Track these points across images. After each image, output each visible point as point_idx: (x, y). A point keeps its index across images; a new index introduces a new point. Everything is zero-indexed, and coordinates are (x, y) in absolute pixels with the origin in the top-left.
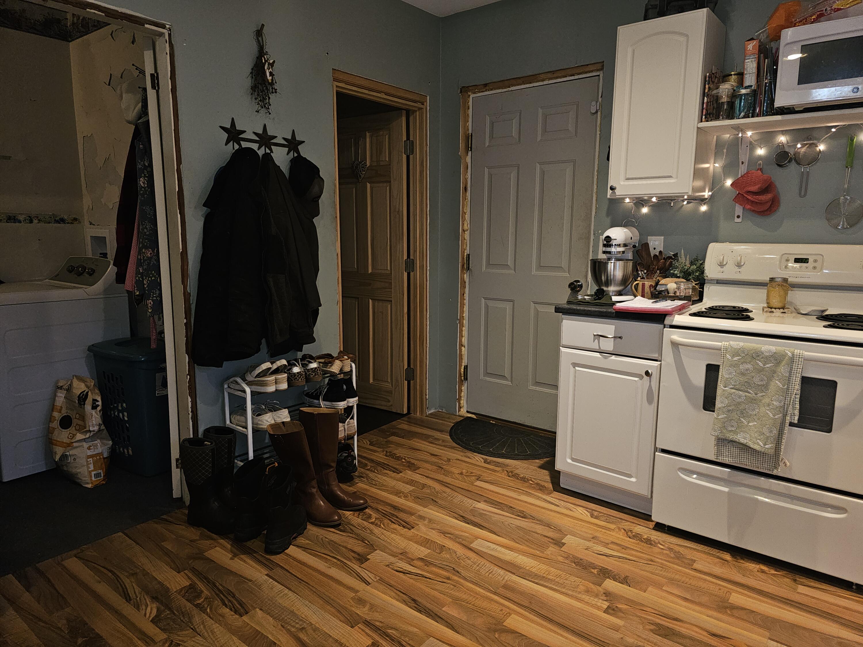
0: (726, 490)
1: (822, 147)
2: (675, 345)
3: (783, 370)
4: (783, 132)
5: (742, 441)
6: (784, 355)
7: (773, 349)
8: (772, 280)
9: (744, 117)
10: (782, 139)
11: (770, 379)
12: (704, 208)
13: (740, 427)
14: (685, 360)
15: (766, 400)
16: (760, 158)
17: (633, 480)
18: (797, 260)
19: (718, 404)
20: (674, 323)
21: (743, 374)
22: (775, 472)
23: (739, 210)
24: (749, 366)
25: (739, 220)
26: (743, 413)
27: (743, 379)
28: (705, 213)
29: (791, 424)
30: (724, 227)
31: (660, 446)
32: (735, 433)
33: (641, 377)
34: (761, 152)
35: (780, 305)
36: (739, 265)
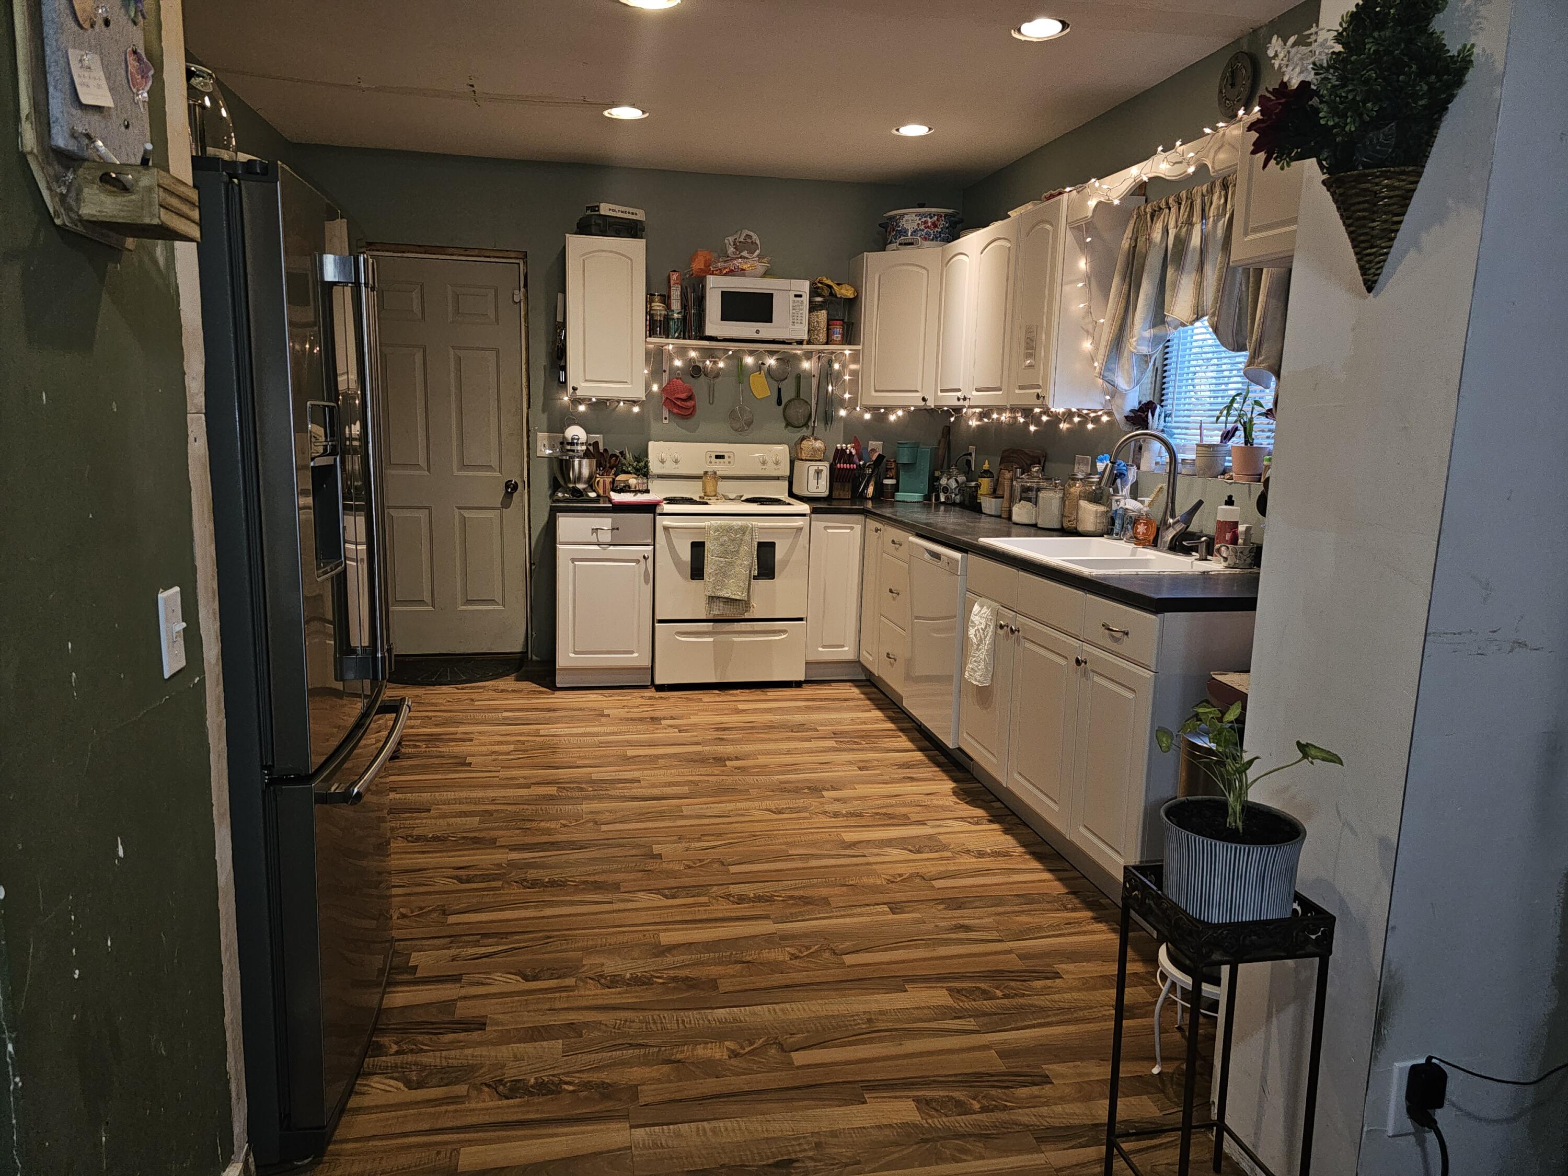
0: (712, 640)
1: (721, 365)
2: (666, 529)
3: (747, 537)
4: (694, 349)
5: (727, 595)
6: (747, 527)
7: (740, 523)
8: (706, 473)
9: (678, 338)
10: (693, 354)
11: (740, 545)
12: (636, 409)
13: (723, 585)
14: (675, 541)
15: (739, 562)
16: (678, 368)
17: (635, 655)
18: (717, 457)
19: (708, 569)
20: (665, 511)
21: (722, 545)
22: (747, 616)
23: (665, 413)
24: (726, 538)
25: (667, 421)
26: (725, 575)
27: (722, 548)
28: (637, 414)
29: (755, 578)
30: (655, 427)
31: (658, 617)
32: (721, 590)
33: (638, 561)
34: (678, 363)
35: (713, 494)
36: (676, 462)
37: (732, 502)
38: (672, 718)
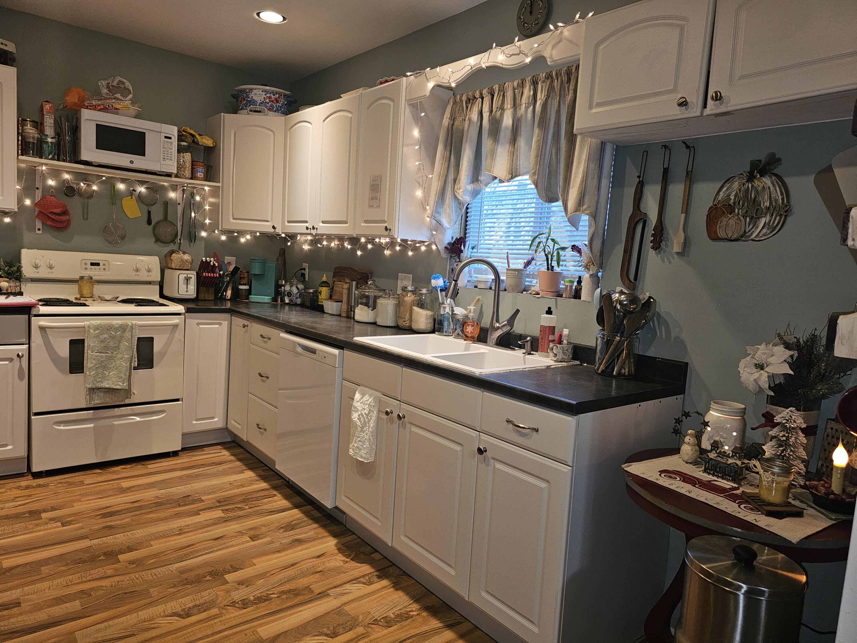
0: (92, 425)
1: (95, 188)
2: (43, 329)
3: (127, 334)
4: (68, 172)
5: (107, 386)
6: (127, 326)
7: (120, 322)
8: (82, 278)
9: (51, 159)
10: (67, 176)
11: (120, 342)
12: (7, 220)
13: (104, 377)
14: (52, 340)
15: (120, 356)
16: (51, 187)
17: (9, 447)
18: (92, 264)
19: (88, 364)
20: (40, 313)
21: (102, 342)
22: (127, 401)
23: (39, 224)
24: (106, 336)
25: (40, 232)
26: (105, 368)
27: (103, 345)
28: (8, 224)
29: (135, 369)
30: (27, 237)
31: (35, 410)
32: (101, 382)
33: (11, 360)
34: (51, 182)
35: (90, 295)
36: (51, 267)
37: (108, 303)
38: (53, 509)
